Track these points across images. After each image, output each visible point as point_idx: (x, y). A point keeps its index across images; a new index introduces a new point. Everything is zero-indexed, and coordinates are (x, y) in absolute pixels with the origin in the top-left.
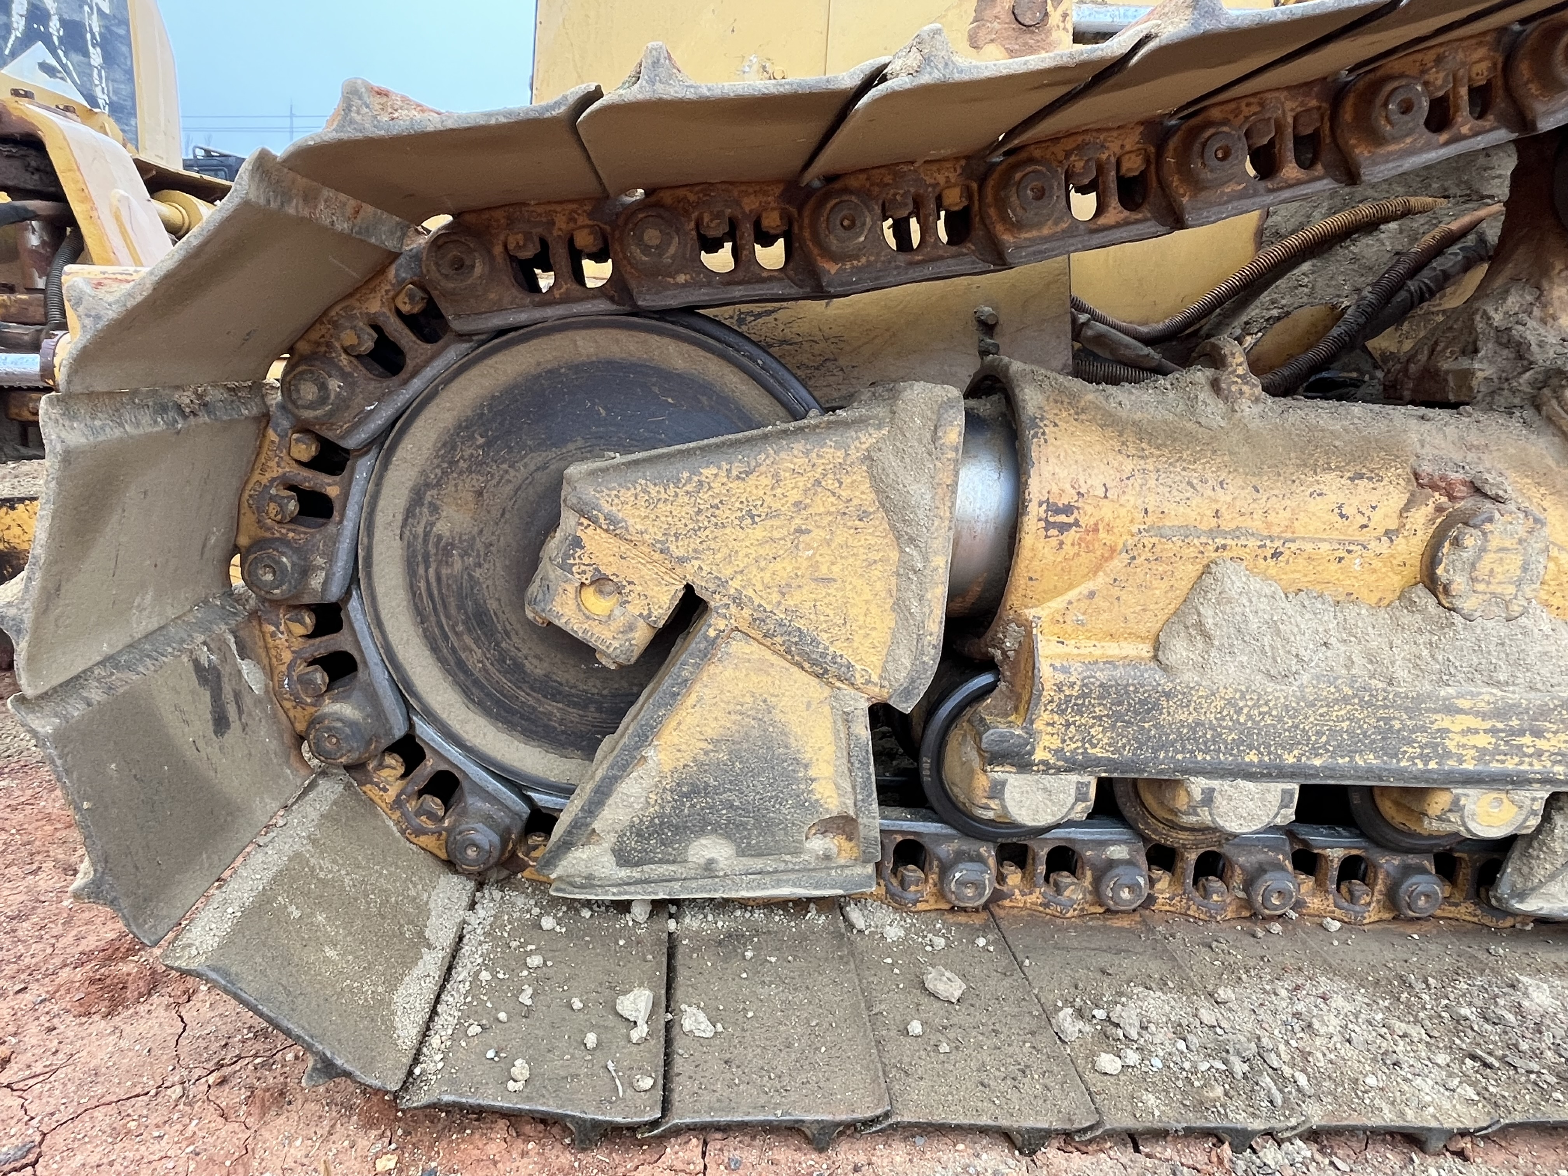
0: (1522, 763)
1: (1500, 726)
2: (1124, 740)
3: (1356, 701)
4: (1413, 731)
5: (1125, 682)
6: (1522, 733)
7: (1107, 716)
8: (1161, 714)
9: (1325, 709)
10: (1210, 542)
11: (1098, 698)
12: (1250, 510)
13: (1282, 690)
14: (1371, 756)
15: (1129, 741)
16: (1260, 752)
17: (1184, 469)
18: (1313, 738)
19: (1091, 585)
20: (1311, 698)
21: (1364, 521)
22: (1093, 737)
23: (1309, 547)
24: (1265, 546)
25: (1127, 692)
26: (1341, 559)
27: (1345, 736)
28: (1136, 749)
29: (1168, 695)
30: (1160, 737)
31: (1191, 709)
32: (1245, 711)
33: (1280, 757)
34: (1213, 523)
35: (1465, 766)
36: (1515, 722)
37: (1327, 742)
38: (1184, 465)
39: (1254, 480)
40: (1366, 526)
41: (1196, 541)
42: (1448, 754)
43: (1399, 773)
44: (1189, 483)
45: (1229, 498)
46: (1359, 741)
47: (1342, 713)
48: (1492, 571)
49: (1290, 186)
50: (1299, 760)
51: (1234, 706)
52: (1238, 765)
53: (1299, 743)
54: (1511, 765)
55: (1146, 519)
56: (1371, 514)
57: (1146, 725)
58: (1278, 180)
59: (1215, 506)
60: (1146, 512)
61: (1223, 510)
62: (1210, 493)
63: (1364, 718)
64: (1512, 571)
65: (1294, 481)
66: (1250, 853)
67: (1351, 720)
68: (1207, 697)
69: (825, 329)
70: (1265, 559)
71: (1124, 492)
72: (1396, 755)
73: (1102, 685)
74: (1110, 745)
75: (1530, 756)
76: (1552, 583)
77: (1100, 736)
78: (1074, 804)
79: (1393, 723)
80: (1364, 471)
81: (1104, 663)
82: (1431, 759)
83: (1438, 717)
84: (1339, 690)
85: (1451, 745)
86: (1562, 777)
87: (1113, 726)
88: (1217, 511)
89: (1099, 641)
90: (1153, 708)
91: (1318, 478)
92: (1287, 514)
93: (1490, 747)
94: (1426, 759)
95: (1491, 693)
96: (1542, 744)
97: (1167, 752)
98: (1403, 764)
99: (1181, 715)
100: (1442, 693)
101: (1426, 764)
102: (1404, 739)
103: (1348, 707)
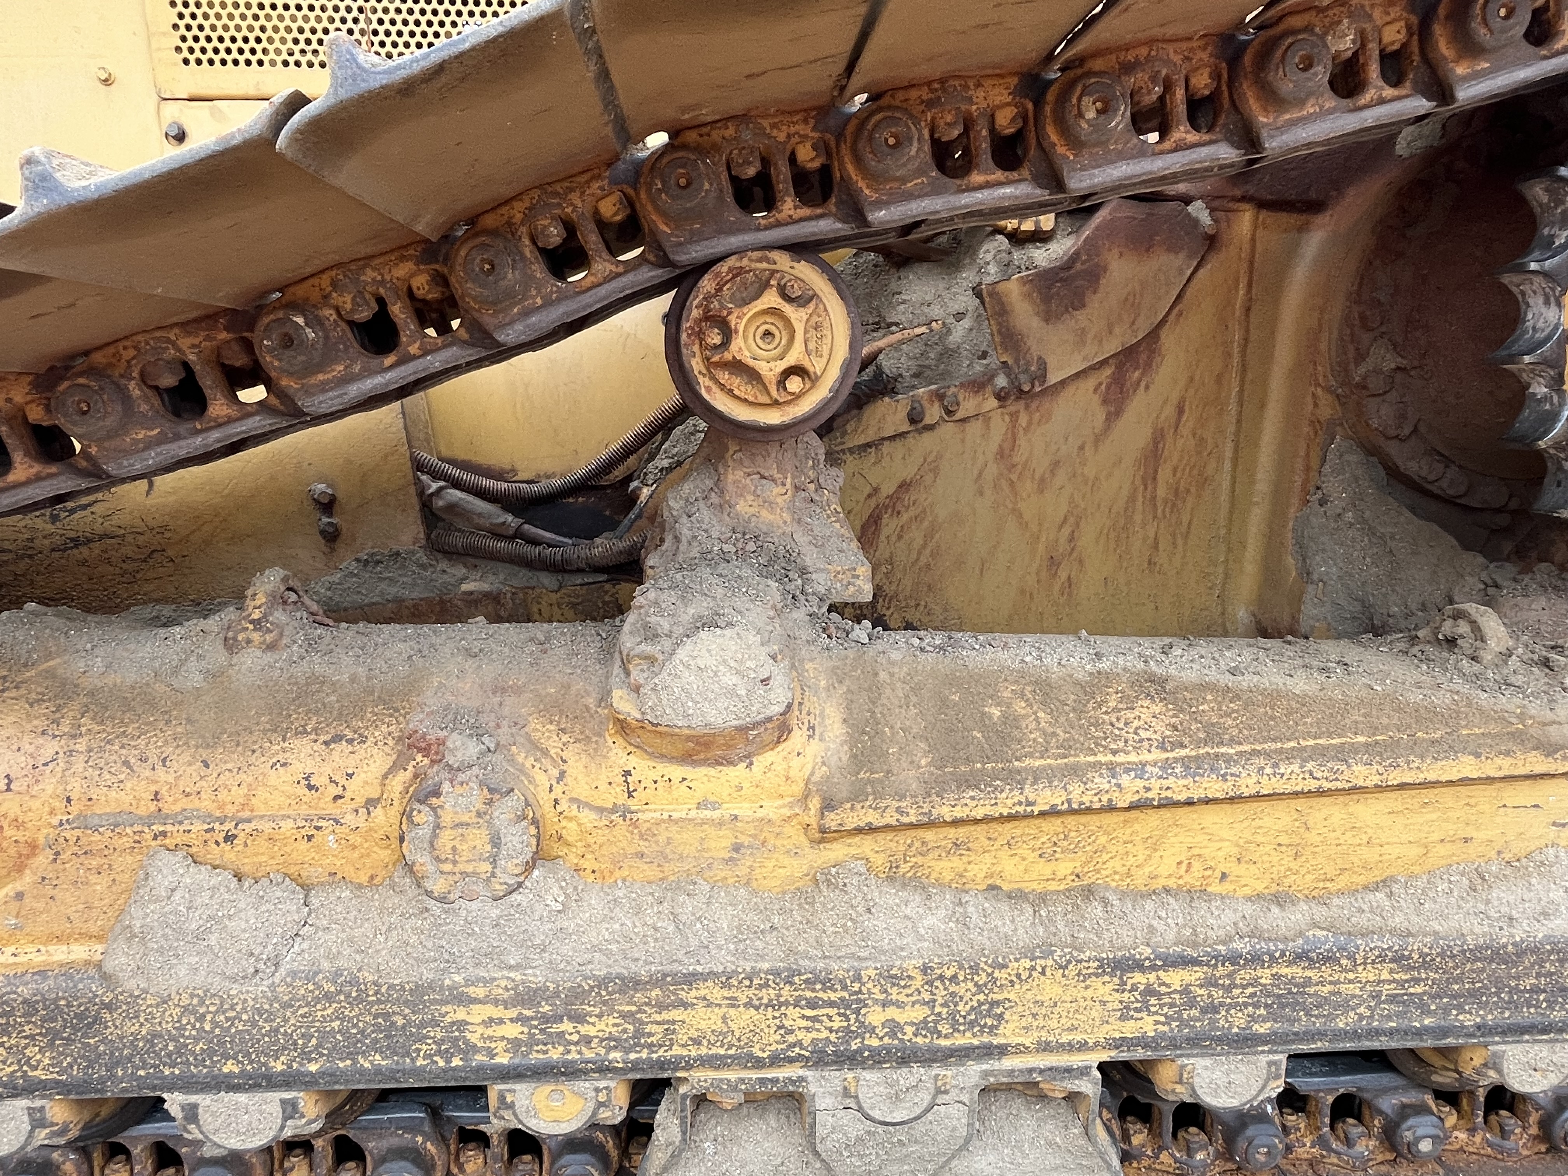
0: (569, 1052)
1: (528, 1013)
2: (69, 1059)
3: (342, 997)
4: (422, 1025)
5: (54, 996)
6: (559, 1019)
7: (40, 1034)
8: (106, 1028)
9: (306, 1009)
10: (146, 830)
11: (23, 1016)
12: (196, 788)
13: (248, 992)
14: (378, 1057)
15: (75, 1060)
16: (239, 1062)
17: (123, 747)
18: (300, 1042)
19: (18, 886)
20: (286, 998)
21: (338, 791)
22: (30, 1058)
23: (266, 826)
24: (213, 829)
25: (57, 1007)
26: (310, 838)
27: (339, 1037)
28: (88, 1067)
29: (109, 1007)
30: (112, 1053)
31: (142, 1020)
32: (209, 1017)
33: (265, 1064)
34: (153, 807)
35: (498, 1060)
36: (546, 1008)
37: (319, 1045)
38: (125, 741)
39: (205, 754)
40: (341, 797)
41: (128, 830)
42: (475, 1049)
43: (417, 1072)
44: (126, 764)
45: (171, 779)
46: (358, 1041)
47: (329, 1011)
48: (454, 849)
49: (220, 425)
50: (290, 1066)
51: (194, 1012)
52: (214, 1077)
53: (284, 1048)
54: (555, 1054)
55: (69, 809)
56: (346, 783)
57: (92, 1041)
58: (206, 418)
59: (153, 788)
60: (69, 800)
61: (164, 792)
62: (148, 773)
63: (357, 1016)
64: (479, 847)
65: (254, 751)
66: (381, 1136)
67: (342, 1020)
68: (157, 1006)
69: (148, 519)
70: (217, 843)
71: (37, 781)
72: (408, 1054)
73: (25, 1002)
74: (53, 1066)
75: (577, 1043)
76: (579, 844)
77: (38, 1057)
78: (32, 1131)
79: (394, 1019)
80: (347, 732)
81: (33, 974)
82: (452, 1055)
83: (449, 1008)
84: (319, 986)
85: (474, 1038)
86: (620, 1065)
87: (51, 1044)
88: (156, 794)
89: (45, 944)
90: (94, 1022)
91: (286, 744)
92: (244, 790)
93: (524, 1037)
94: (448, 1056)
95: (508, 978)
96: (585, 1029)
97: (125, 1069)
98: (420, 1062)
99: (131, 1027)
100: (447, 982)
101: (449, 1061)
102: (412, 1035)
103: (334, 1005)
